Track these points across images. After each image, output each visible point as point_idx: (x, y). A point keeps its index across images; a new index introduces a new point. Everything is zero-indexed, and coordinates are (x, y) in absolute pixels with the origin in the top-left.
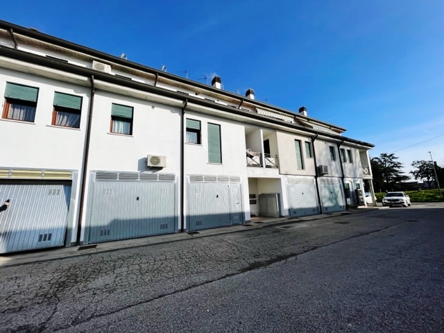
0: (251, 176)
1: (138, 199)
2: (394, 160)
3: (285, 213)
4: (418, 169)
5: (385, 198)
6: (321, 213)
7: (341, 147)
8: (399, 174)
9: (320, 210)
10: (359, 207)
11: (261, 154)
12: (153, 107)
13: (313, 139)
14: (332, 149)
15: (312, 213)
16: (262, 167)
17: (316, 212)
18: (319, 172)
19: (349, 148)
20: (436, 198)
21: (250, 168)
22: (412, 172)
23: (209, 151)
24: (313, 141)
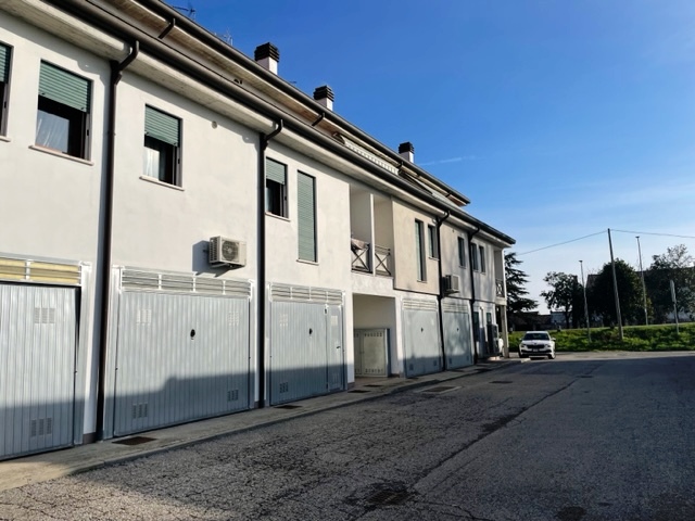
0: (357, 292)
1: (193, 333)
2: (514, 266)
3: (398, 369)
4: (554, 289)
5: (524, 342)
6: (444, 369)
8: (520, 296)
9: (443, 363)
10: (493, 359)
11: (369, 246)
12: (215, 125)
13: (440, 220)
15: (433, 369)
16: (371, 273)
17: (437, 368)
18: (445, 286)
20: (583, 345)
21: (355, 274)
22: (544, 294)
23: (300, 235)
24: (439, 225)
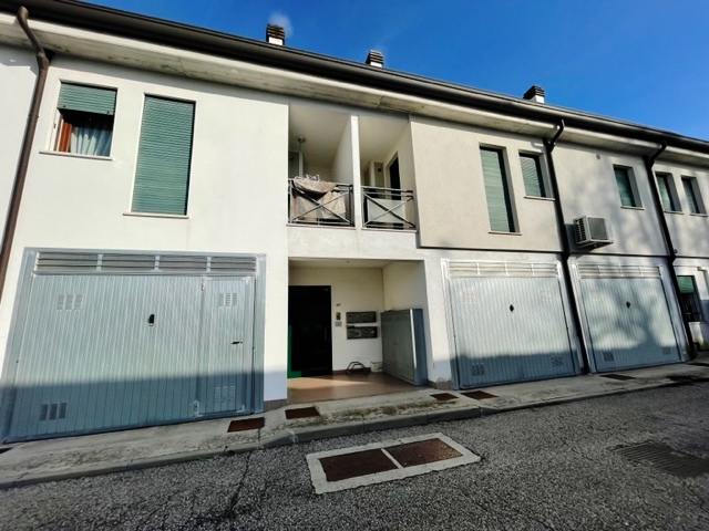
6: (585, 371)
7: (658, 167)
9: (580, 361)
11: (350, 188)
13: (549, 142)
14: (623, 174)
15: (552, 372)
16: (352, 225)
17: (566, 368)
18: (574, 240)
19: (686, 172)
21: (300, 230)
24: (549, 149)
